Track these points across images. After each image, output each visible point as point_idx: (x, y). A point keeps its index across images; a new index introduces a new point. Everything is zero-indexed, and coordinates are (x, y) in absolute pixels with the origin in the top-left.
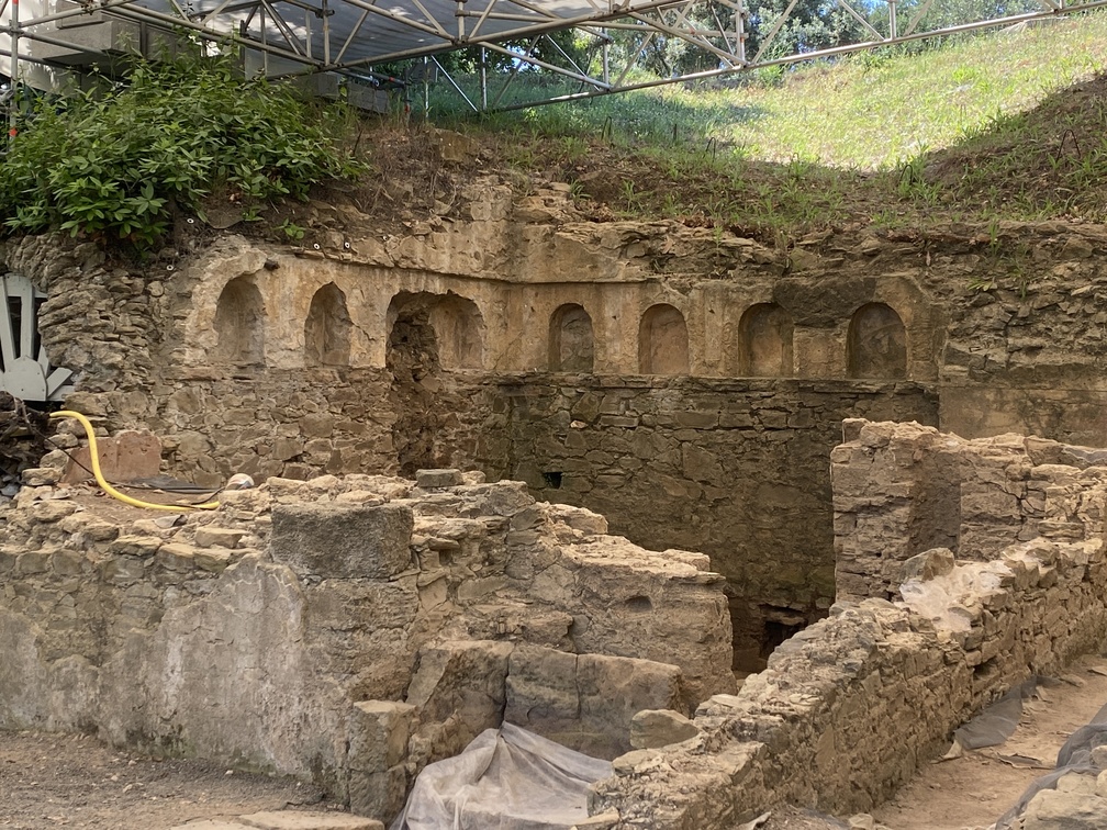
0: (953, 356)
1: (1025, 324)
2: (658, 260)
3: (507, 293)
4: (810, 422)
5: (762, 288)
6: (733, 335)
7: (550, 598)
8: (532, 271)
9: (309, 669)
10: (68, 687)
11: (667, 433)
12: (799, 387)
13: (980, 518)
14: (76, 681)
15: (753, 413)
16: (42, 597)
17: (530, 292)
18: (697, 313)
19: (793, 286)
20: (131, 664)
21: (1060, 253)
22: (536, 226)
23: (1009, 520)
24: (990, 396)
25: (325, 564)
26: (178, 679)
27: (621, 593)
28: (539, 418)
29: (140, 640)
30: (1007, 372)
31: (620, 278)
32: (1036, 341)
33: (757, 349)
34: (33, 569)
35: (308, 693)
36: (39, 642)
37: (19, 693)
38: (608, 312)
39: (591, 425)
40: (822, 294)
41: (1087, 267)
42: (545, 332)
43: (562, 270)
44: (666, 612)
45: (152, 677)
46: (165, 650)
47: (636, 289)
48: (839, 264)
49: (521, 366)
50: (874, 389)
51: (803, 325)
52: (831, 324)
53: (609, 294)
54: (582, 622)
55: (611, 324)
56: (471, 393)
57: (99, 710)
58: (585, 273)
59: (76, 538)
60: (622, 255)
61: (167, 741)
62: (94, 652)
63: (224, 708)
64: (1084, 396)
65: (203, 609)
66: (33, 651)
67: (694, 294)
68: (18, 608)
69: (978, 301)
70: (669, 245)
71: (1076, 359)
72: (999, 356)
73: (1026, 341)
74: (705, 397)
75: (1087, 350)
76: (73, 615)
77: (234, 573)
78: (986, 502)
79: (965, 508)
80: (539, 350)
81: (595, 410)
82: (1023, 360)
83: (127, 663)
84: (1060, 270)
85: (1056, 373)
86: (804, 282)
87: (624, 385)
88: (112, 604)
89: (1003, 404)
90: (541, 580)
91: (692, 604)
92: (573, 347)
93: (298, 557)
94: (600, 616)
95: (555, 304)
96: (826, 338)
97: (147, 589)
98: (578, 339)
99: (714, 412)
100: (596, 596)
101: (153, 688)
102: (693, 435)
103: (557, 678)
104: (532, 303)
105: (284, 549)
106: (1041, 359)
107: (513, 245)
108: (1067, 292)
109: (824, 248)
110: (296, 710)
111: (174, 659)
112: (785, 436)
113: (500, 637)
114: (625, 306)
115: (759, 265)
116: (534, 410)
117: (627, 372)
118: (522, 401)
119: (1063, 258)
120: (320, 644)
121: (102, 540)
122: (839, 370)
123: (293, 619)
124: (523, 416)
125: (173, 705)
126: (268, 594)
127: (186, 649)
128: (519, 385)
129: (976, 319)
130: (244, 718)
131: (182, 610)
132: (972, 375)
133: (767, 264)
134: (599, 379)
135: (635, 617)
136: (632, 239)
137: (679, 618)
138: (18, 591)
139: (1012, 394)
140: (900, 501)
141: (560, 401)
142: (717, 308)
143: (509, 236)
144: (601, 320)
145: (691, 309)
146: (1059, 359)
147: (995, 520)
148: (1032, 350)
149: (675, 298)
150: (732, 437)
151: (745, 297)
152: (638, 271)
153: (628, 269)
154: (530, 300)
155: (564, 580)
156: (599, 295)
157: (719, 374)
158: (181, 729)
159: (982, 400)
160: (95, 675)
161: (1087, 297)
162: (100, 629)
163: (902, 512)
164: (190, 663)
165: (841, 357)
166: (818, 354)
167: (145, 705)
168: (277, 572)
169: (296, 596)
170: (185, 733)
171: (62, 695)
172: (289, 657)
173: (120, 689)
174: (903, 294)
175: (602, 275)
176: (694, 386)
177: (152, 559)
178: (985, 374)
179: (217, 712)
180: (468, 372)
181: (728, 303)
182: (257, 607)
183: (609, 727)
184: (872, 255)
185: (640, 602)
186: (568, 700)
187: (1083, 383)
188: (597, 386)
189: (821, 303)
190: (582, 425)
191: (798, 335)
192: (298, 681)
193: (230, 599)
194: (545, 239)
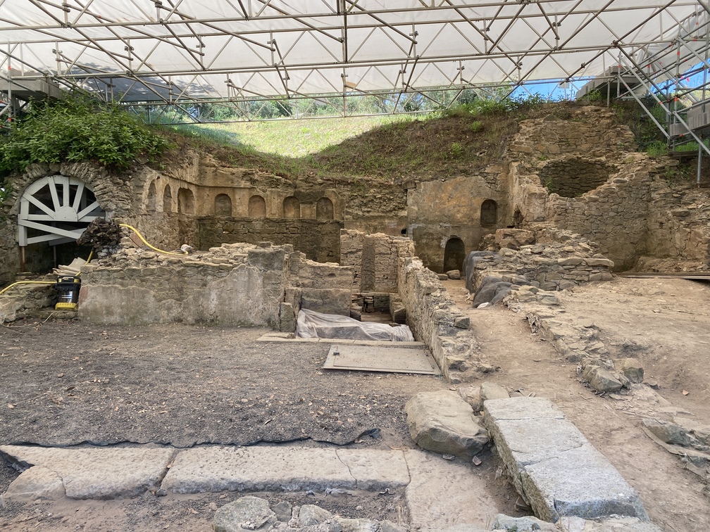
0: (348, 213)
1: (366, 205)
2: (253, 181)
3: (199, 189)
4: (305, 232)
5: (290, 192)
6: (281, 206)
7: (304, 276)
8: (209, 182)
9: (266, 296)
10: (169, 309)
11: (258, 235)
12: (302, 221)
13: (380, 254)
14: (172, 307)
15: (287, 229)
16: (153, 282)
17: (207, 189)
18: (269, 198)
19: (300, 192)
20: (196, 299)
21: (371, 186)
22: (209, 168)
23: (388, 254)
24: (358, 224)
25: (269, 266)
26: (215, 302)
27: (327, 273)
28: (211, 230)
29: (199, 292)
30: (363, 217)
31: (242, 186)
32: (369, 209)
33: (286, 210)
34: (149, 273)
35: (265, 302)
36: (154, 296)
37: (146, 313)
38: (237, 197)
39: (230, 233)
40: (309, 194)
41: (379, 190)
42: (213, 203)
43: (220, 183)
44: (340, 277)
45: (205, 303)
46: (210, 294)
47: (247, 190)
48: (312, 186)
49: (204, 214)
50: (324, 222)
51: (303, 203)
52: (311, 203)
53: (237, 191)
54: (315, 281)
55: (238, 201)
56: (192, 221)
57: (183, 315)
58: (229, 184)
59: (165, 263)
60: (242, 179)
61: (212, 321)
62: (178, 297)
63: (234, 309)
64: (382, 224)
65: (225, 281)
66: (153, 299)
67: (268, 193)
68: (143, 286)
69: (352, 198)
70: (256, 177)
71: (380, 214)
72: (361, 213)
73: (366, 209)
74: (271, 224)
75: (383, 212)
76: (168, 287)
77: (237, 270)
78: (382, 250)
79: (377, 251)
80: (211, 209)
81: (232, 228)
82: (367, 214)
83: (194, 299)
84: (372, 191)
85: (375, 218)
86: (302, 191)
87: (243, 220)
88: (185, 282)
89: (361, 226)
90: (301, 271)
91: (348, 275)
92: (221, 208)
93: (260, 264)
94: (320, 279)
95: (217, 194)
96: (310, 207)
97: (200, 277)
98: (223, 205)
99: (274, 228)
100: (319, 274)
101: (205, 306)
102: (267, 235)
103: (315, 296)
104: (208, 193)
105: (254, 263)
106: (371, 214)
107: (202, 173)
108: (375, 196)
109: (306, 181)
110: (261, 307)
111: (214, 296)
112: (297, 235)
113: (298, 286)
114: (243, 195)
115: (287, 185)
116: (209, 228)
117: (245, 216)
118: (204, 225)
119: (372, 188)
120: (269, 288)
121: (175, 263)
122: (314, 216)
123: (260, 281)
124: (204, 230)
125: (214, 310)
126: (250, 275)
127: (218, 293)
128: (203, 219)
129: (352, 203)
130: (242, 311)
131: (216, 282)
132: (353, 218)
133: (290, 185)
134: (234, 218)
135: (331, 279)
136: (246, 174)
137: (344, 278)
138: (142, 281)
139: (364, 223)
140: (360, 250)
141: (219, 225)
142: (276, 197)
143: (199, 171)
144: (235, 199)
145: (267, 197)
146: (377, 214)
147: (384, 254)
148: (368, 212)
149: (261, 194)
150: (280, 236)
151: (285, 194)
152: (248, 184)
153: (243, 184)
154: (207, 191)
155: (309, 271)
156: (234, 191)
157: (276, 217)
158: (217, 317)
159: (356, 225)
160: (181, 304)
161: (380, 198)
162: (180, 291)
163: (360, 253)
164: (220, 297)
165: (314, 212)
166: (308, 212)
167: (203, 311)
168: (253, 269)
169: (260, 275)
170: (219, 318)
171: (166, 312)
172: (258, 292)
173: (192, 307)
174: (333, 195)
175: (235, 185)
176: (267, 221)
177: (202, 268)
178: (357, 218)
179: (231, 310)
180: (190, 215)
181: (279, 196)
182: (246, 279)
183: (333, 307)
184: (321, 184)
185: (332, 275)
186: (320, 301)
187: (382, 220)
188: (234, 220)
189: (308, 197)
190: (227, 232)
191: (301, 206)
192: (262, 299)
193: (235, 277)
194: (213, 172)
